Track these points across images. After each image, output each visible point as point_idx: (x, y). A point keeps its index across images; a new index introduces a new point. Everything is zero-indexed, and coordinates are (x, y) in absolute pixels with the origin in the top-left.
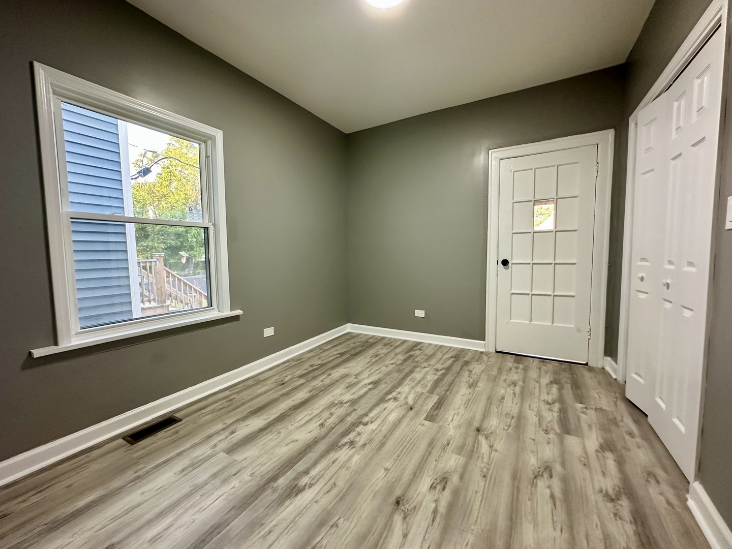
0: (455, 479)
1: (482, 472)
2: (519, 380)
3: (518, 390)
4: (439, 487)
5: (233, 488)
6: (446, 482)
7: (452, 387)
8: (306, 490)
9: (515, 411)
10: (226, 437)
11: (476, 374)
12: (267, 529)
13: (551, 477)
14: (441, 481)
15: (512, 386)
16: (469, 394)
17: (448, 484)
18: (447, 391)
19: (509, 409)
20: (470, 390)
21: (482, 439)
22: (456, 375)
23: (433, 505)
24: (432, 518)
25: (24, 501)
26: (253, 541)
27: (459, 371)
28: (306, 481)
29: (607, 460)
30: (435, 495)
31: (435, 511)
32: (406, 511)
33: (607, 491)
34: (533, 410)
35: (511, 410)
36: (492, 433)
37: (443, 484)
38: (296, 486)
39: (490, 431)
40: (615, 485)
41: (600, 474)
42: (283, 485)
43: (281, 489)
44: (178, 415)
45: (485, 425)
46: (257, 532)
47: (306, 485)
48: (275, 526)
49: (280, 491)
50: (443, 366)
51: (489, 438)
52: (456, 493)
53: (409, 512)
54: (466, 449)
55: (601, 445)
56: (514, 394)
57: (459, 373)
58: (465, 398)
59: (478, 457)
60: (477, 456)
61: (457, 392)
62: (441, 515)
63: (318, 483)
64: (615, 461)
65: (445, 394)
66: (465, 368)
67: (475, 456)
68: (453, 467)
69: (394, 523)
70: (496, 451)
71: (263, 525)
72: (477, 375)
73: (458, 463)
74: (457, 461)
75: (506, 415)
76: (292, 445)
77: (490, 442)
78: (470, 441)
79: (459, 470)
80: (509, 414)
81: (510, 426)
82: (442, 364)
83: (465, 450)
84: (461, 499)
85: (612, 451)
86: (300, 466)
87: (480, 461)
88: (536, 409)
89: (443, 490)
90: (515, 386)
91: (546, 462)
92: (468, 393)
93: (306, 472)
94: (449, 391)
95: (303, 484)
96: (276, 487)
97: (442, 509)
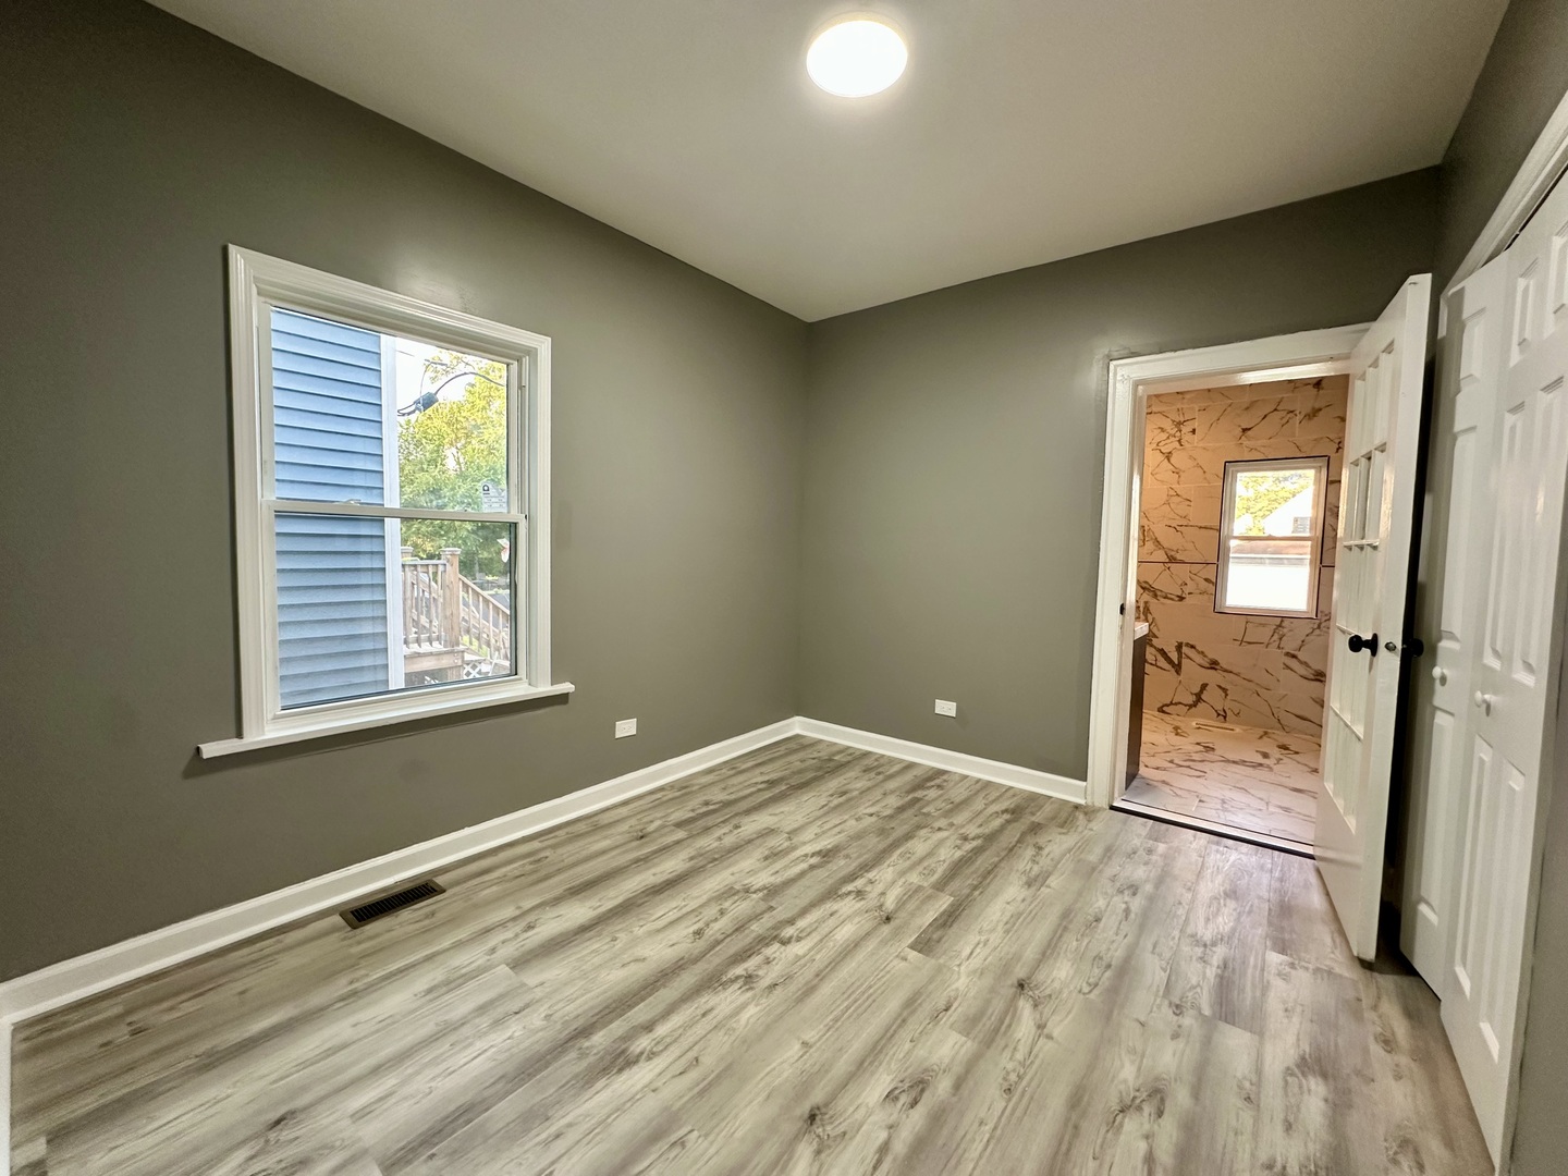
0: (943, 1086)
1: (1005, 1079)
2: (1146, 881)
3: (1137, 904)
4: (904, 1099)
5: (509, 1038)
6: (923, 1091)
7: (988, 881)
8: (641, 1064)
9: (1118, 954)
10: (517, 936)
11: (1049, 857)
12: (553, 1130)
13: (1160, 1114)
14: (911, 1087)
15: (1126, 892)
16: (1024, 900)
17: (926, 1095)
18: (975, 888)
19: (1104, 947)
20: (1025, 893)
21: (1025, 1007)
22: (1003, 854)
23: (883, 1135)
24: (874, 1161)
25: (171, 1009)
26: (526, 1148)
27: (1014, 843)
28: (644, 1045)
29: (1306, 1096)
30: (891, 1114)
31: (884, 1149)
32: (826, 1137)
33: (1284, 1168)
34: (1160, 955)
35: (1109, 949)
36: (1050, 996)
37: (914, 1093)
38: (623, 1052)
39: (1048, 992)
40: (1308, 1159)
41: (1280, 1128)
42: (601, 1048)
43: (595, 1054)
44: (440, 880)
45: (1040, 976)
46: (534, 1132)
47: (642, 1053)
48: (570, 1125)
49: (591, 1059)
50: (979, 831)
51: (1040, 1008)
52: (937, 1118)
53: (830, 1142)
54: (984, 1025)
55: (1303, 1058)
56: (1127, 911)
57: (1011, 850)
58: (1011, 909)
59: (1006, 1046)
60: (1003, 1043)
61: (996, 894)
62: (894, 1160)
63: (665, 1054)
64: (1326, 1100)
65: (968, 896)
66: (1031, 840)
67: (1000, 1042)
68: (947, 1061)
69: (795, 1159)
70: (1049, 1037)
71: (547, 1119)
72: (1052, 860)
73: (957, 1053)
74: (957, 1047)
75: (1095, 958)
76: (633, 967)
77: (1041, 1014)
78: (998, 1005)
79: (957, 1069)
80: (1101, 958)
81: (1096, 985)
82: (981, 825)
83: (981, 1024)
84: (945, 1132)
85: (1324, 1076)
86: (640, 1014)
87: (1007, 1054)
88: (1167, 954)
89: (912, 1107)
90: (1134, 894)
91: (1157, 1079)
92: (1022, 897)
93: (648, 1027)
94: (981, 890)
95: (638, 1050)
96: (587, 1048)
97: (900, 1147)
